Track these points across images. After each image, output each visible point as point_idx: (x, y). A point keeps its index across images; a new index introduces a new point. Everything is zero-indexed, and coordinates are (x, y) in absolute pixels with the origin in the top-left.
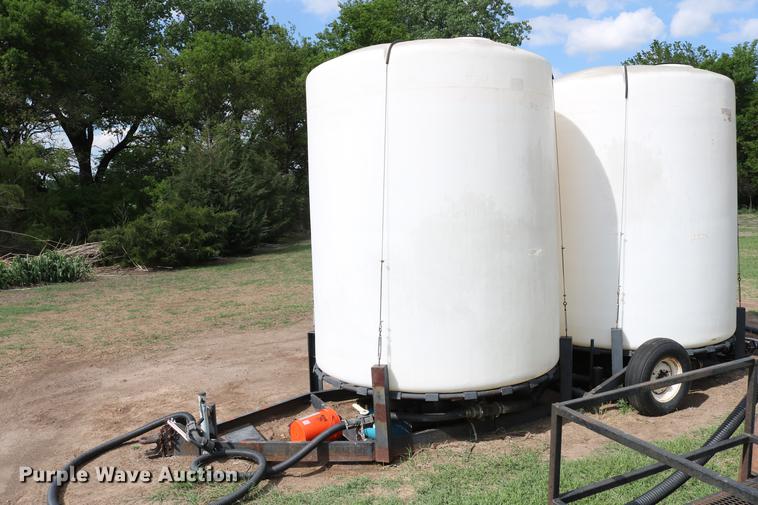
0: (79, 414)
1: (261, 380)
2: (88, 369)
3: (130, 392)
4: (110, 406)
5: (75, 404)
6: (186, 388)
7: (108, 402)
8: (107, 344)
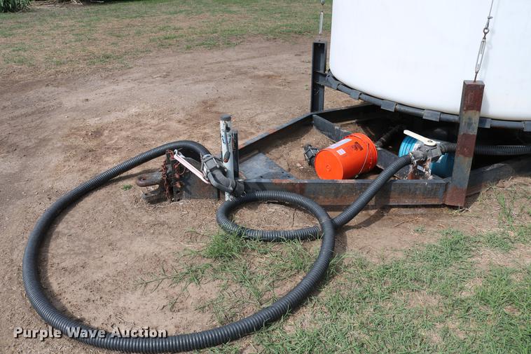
0: (44, 140)
1: (235, 98)
2: (44, 89)
3: (96, 112)
4: (78, 129)
5: (37, 127)
6: (158, 107)
7: (74, 125)
8: (59, 64)
